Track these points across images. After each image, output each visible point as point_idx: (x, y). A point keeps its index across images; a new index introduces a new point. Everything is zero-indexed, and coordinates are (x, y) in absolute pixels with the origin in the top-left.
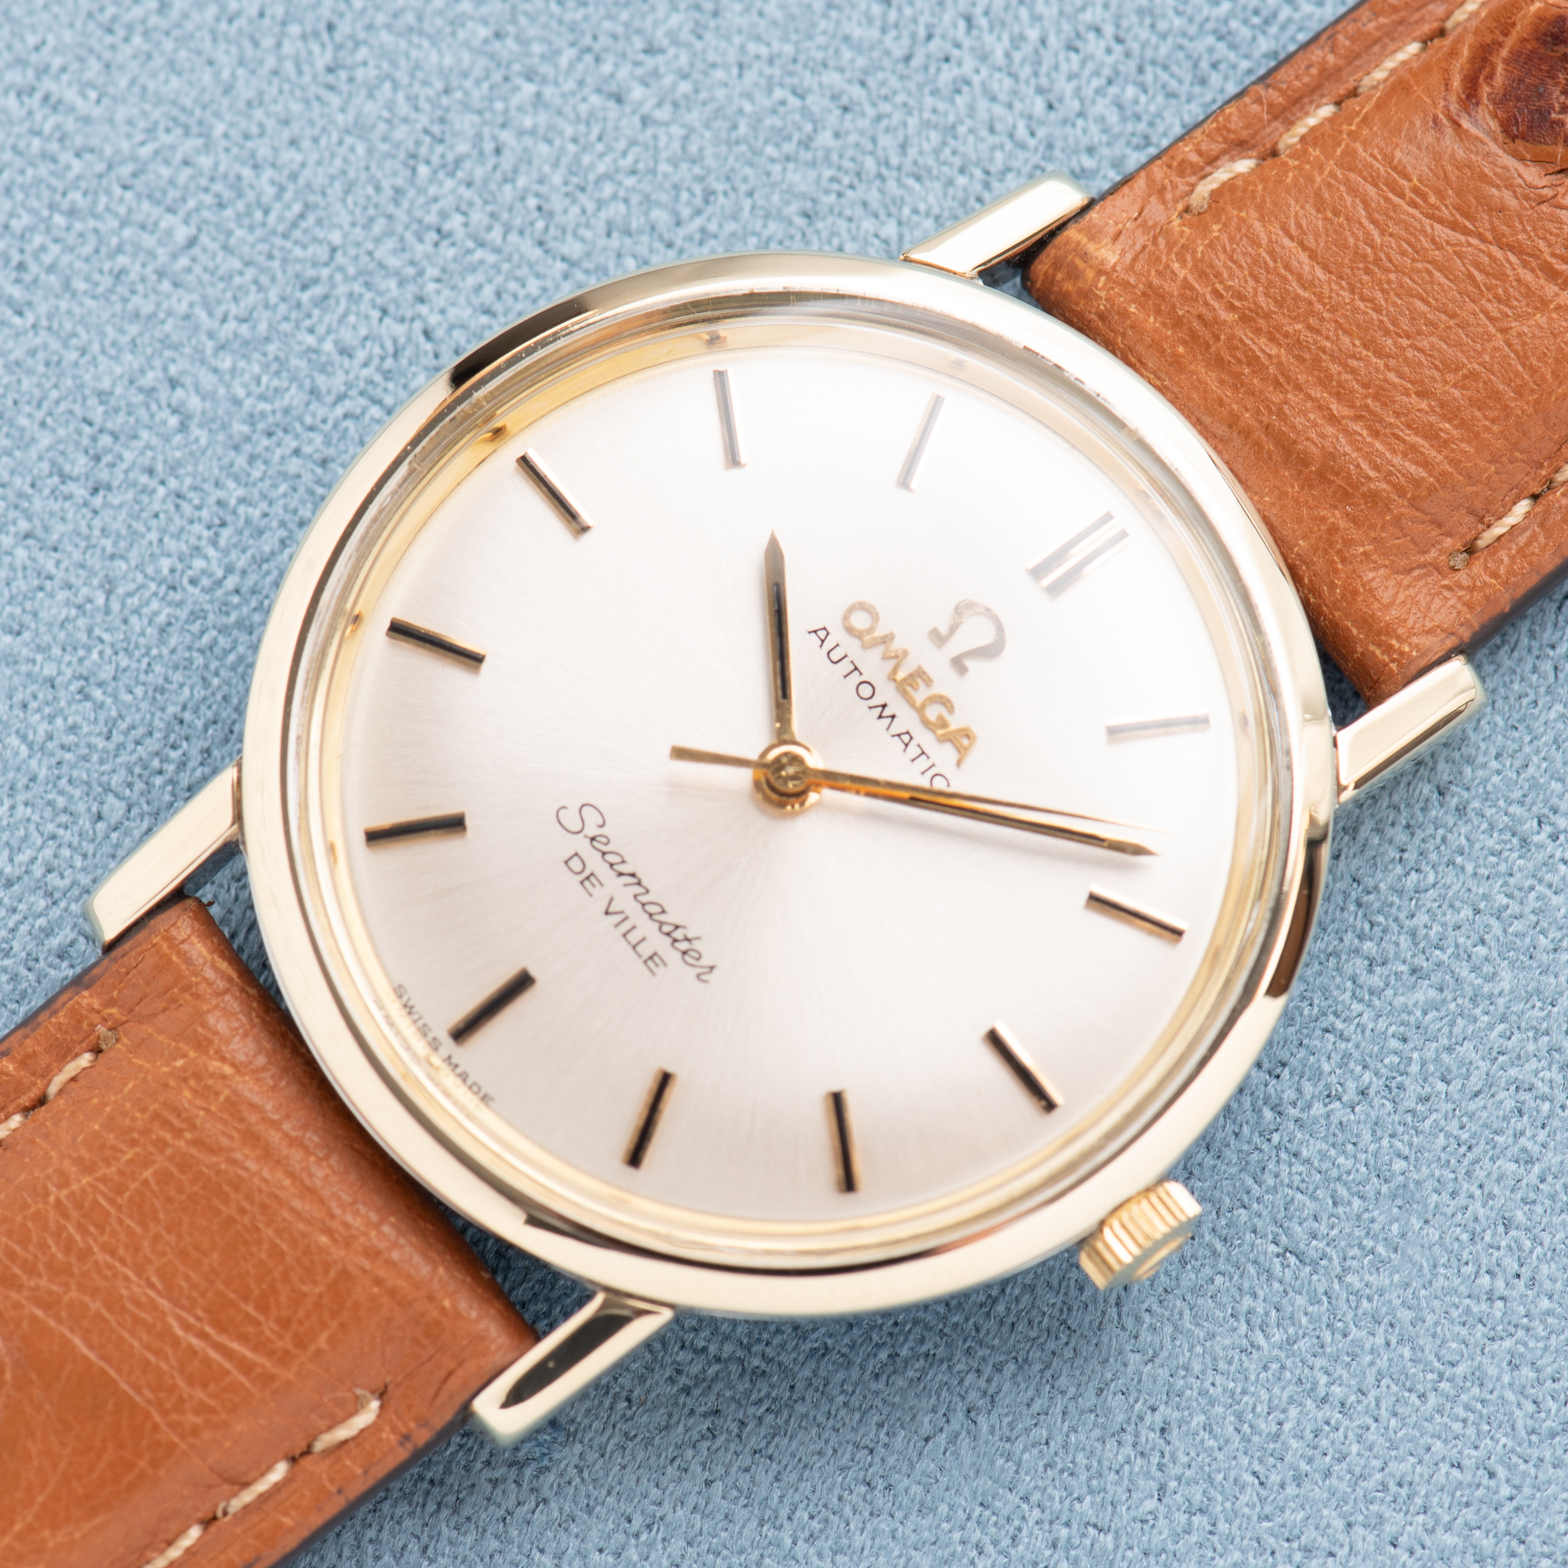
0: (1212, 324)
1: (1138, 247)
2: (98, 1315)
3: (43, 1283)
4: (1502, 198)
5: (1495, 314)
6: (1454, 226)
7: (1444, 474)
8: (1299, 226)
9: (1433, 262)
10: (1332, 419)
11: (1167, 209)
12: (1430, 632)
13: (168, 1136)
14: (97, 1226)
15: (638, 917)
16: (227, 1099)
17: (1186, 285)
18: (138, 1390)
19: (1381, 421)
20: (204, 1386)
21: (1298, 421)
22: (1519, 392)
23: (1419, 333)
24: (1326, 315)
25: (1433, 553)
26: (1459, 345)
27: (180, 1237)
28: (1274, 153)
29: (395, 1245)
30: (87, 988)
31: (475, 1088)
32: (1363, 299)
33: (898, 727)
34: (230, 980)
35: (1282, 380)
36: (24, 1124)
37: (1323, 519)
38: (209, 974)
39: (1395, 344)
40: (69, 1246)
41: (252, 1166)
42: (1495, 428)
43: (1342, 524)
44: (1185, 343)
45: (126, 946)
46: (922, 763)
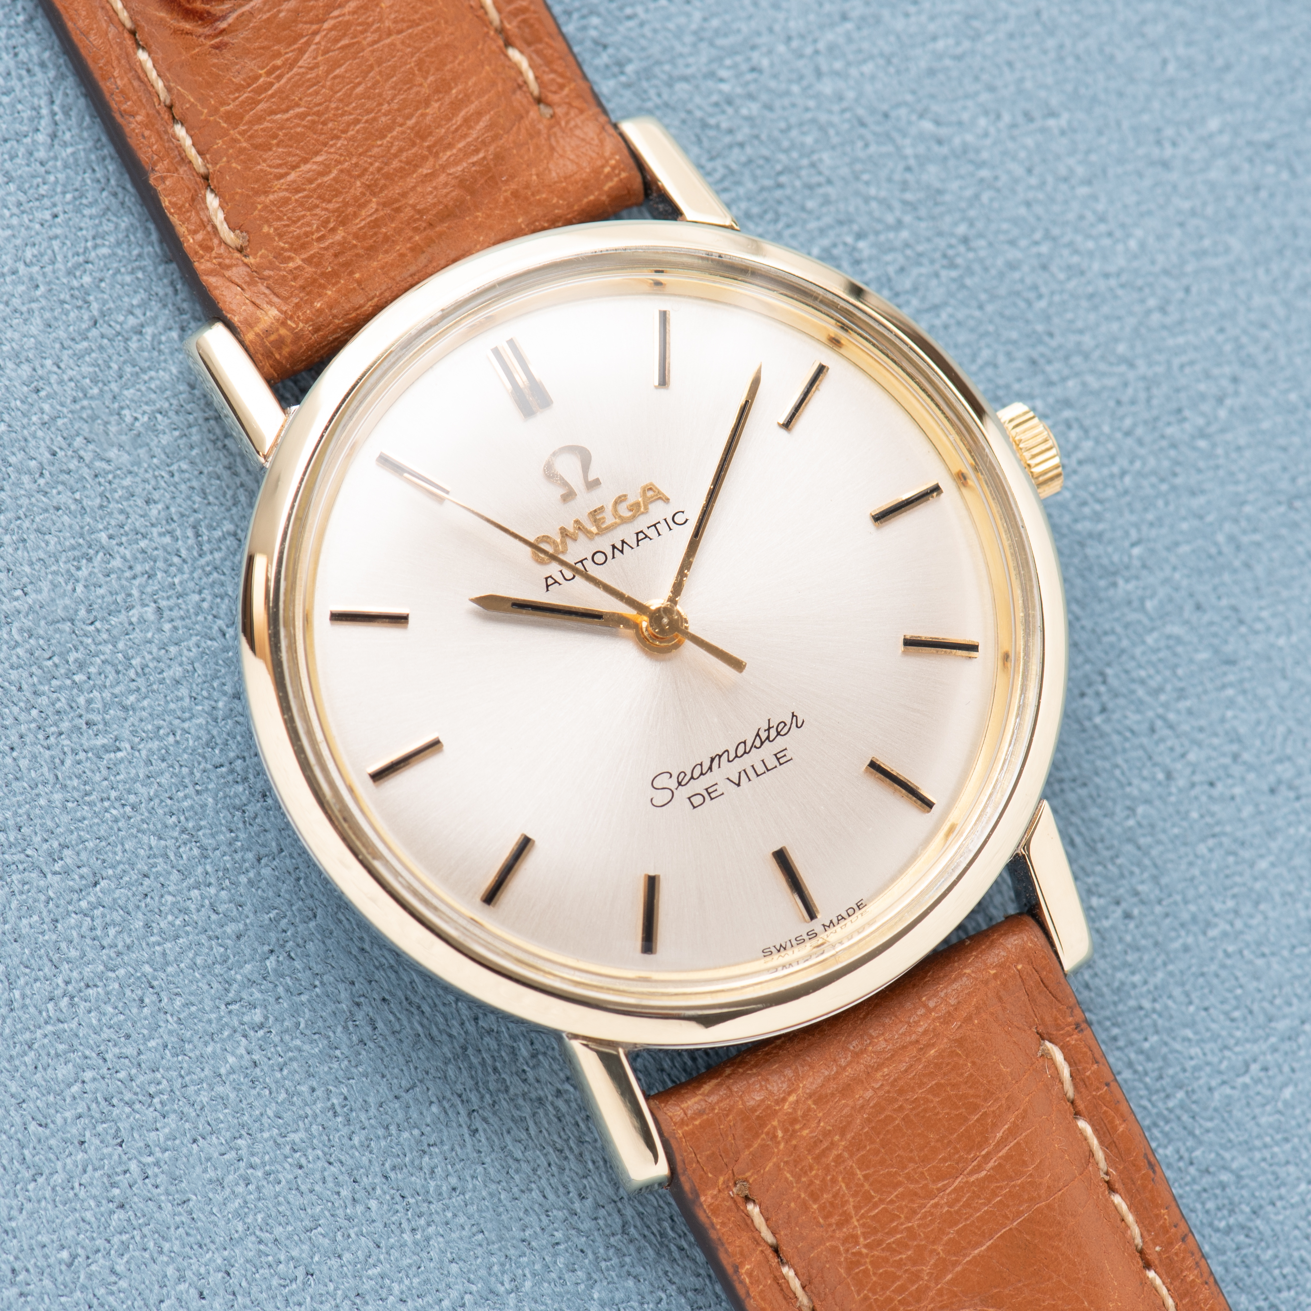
0: (344, 246)
1: (267, 291)
2: (957, 1232)
3: (927, 1269)
4: (288, 11)
5: (376, 36)
6: (302, 51)
7: (489, 103)
8: (279, 166)
9: (328, 72)
10: (433, 175)
11: (236, 265)
12: (602, 141)
13: (835, 1152)
14: (892, 1221)
15: (745, 762)
16: (815, 1103)
17: (308, 261)
18: (1019, 1214)
19: (441, 139)
20: (1024, 1164)
21: (430, 199)
22: (436, 33)
23: (380, 95)
24: (354, 160)
25: (541, 127)
26: (394, 68)
27: (911, 1160)
28: (206, 178)
29: (944, 1000)
30: (698, 1196)
31: (850, 912)
32: (344, 131)
33: (632, 541)
34: (719, 1085)
35: (396, 205)
36: (792, 1266)
37: (506, 200)
38: (713, 1099)
39: (385, 115)
40: (903, 1245)
41: (869, 1094)
42: (461, 57)
43: (513, 186)
44: (351, 273)
45: (678, 1158)
46: (662, 527)
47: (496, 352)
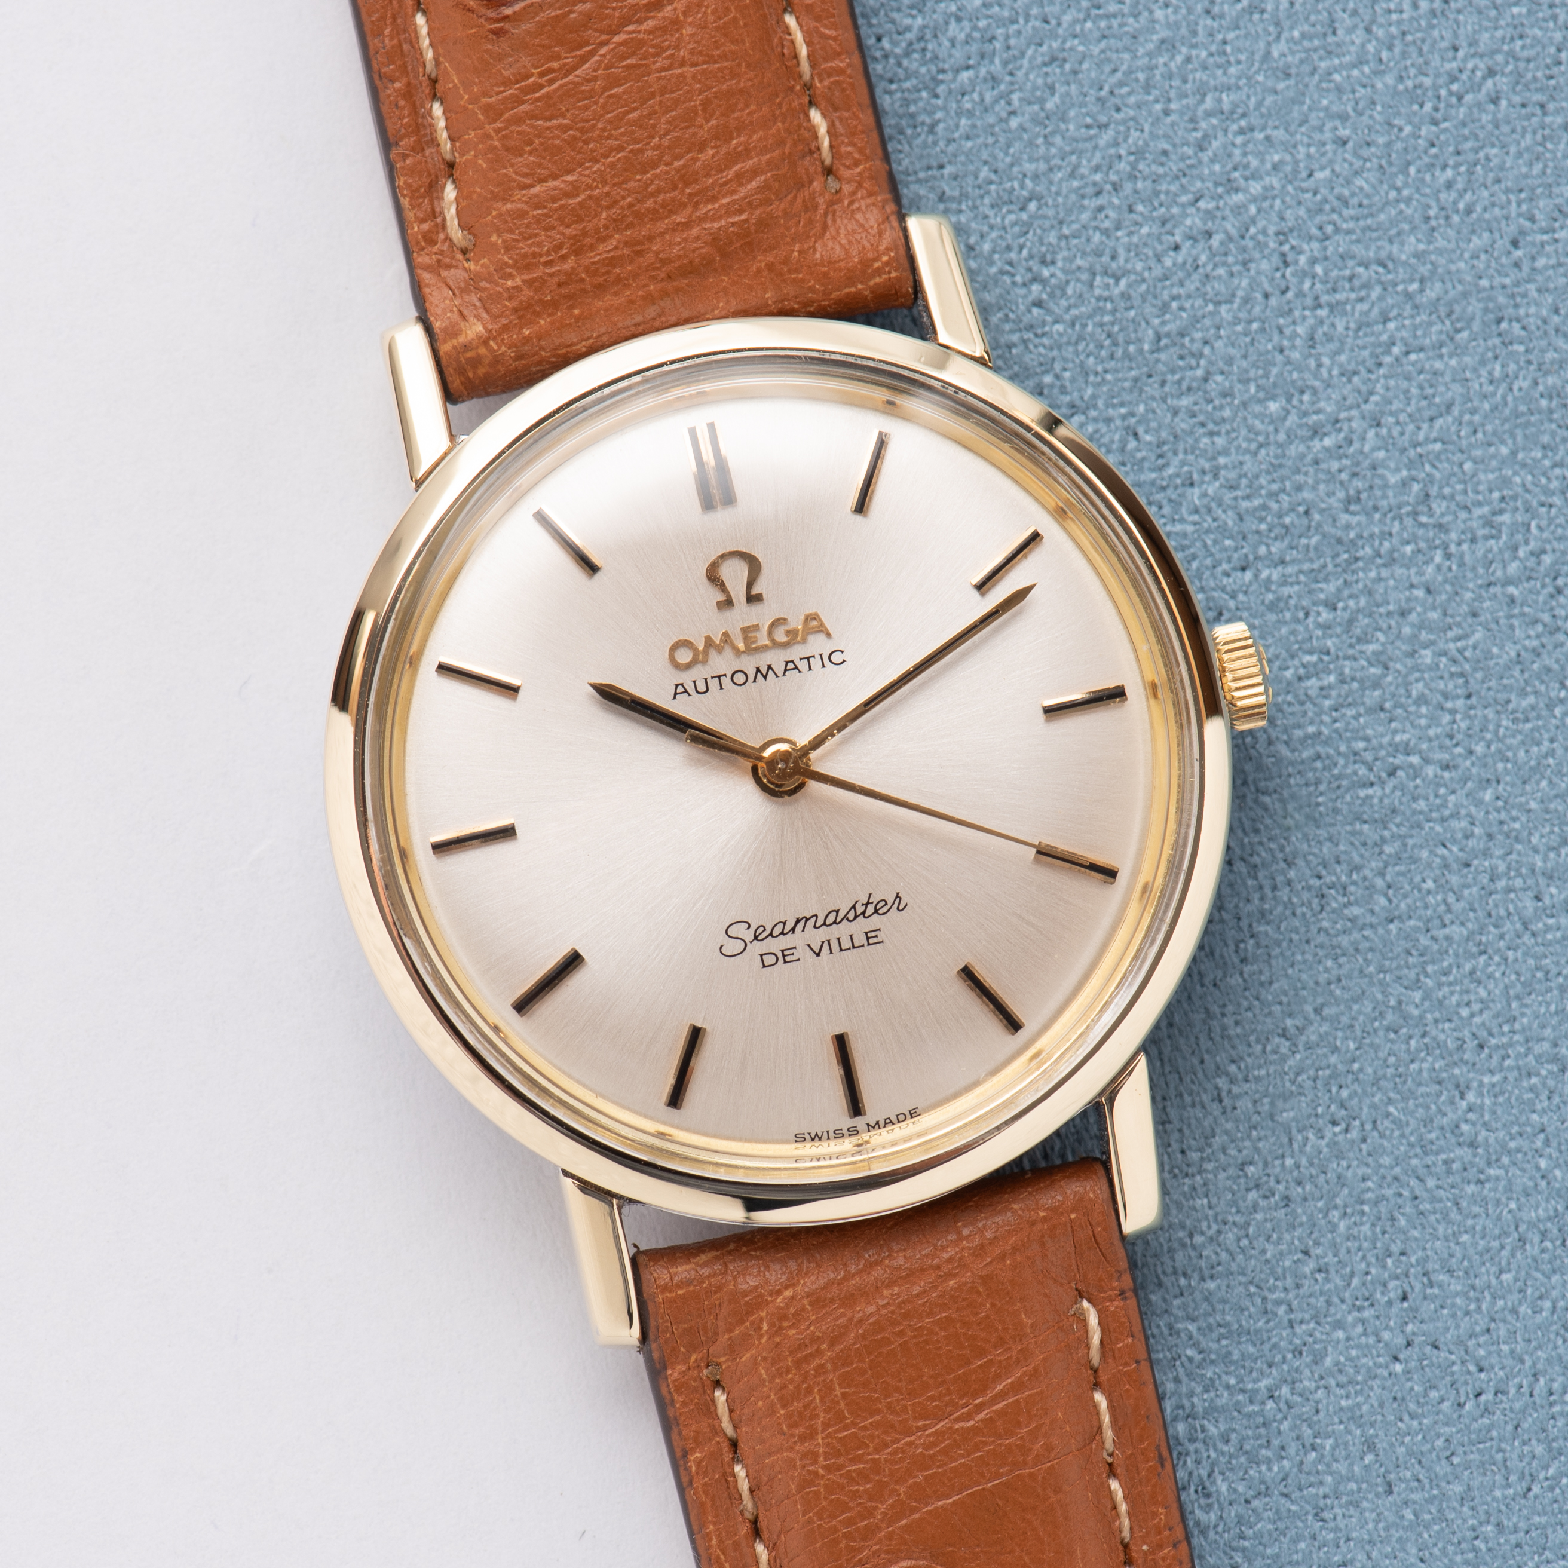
0: (570, 278)
1: (478, 304)
2: (926, 1478)
3: (882, 1508)
4: (581, 13)
5: (667, 63)
6: (584, 59)
7: (769, 162)
8: (526, 175)
9: (605, 89)
10: (687, 225)
11: (456, 267)
12: (880, 234)
13: (817, 1361)
14: (859, 1448)
15: (834, 932)
16: (811, 1304)
17: (529, 283)
18: (998, 1475)
19: (707, 189)
20: (1019, 1424)
21: (676, 250)
22: (733, 75)
23: (654, 126)
24: (606, 189)
25: (821, 200)
26: (677, 102)
27: (898, 1390)
28: (451, 165)
29: (981, 1231)
30: (665, 1368)
31: (901, 1118)
32: (606, 157)
33: (779, 668)
34: (717, 1258)
35: (638, 248)
36: (745, 1466)
37: (759, 271)
38: (705, 1271)
39: (653, 149)
40: (864, 1476)
41: (871, 1309)
42: (753, 107)
43: (770, 258)
44: (572, 307)
45: (652, 1323)
46: (816, 663)
47: (693, 432)
